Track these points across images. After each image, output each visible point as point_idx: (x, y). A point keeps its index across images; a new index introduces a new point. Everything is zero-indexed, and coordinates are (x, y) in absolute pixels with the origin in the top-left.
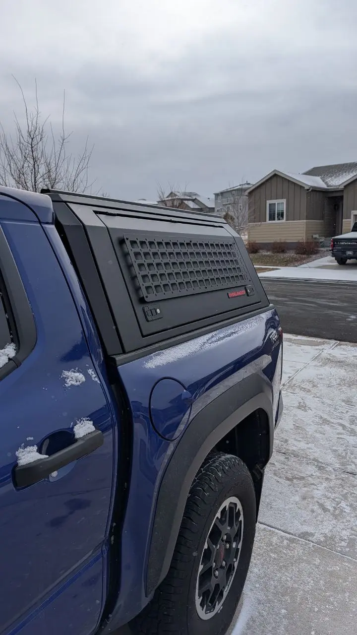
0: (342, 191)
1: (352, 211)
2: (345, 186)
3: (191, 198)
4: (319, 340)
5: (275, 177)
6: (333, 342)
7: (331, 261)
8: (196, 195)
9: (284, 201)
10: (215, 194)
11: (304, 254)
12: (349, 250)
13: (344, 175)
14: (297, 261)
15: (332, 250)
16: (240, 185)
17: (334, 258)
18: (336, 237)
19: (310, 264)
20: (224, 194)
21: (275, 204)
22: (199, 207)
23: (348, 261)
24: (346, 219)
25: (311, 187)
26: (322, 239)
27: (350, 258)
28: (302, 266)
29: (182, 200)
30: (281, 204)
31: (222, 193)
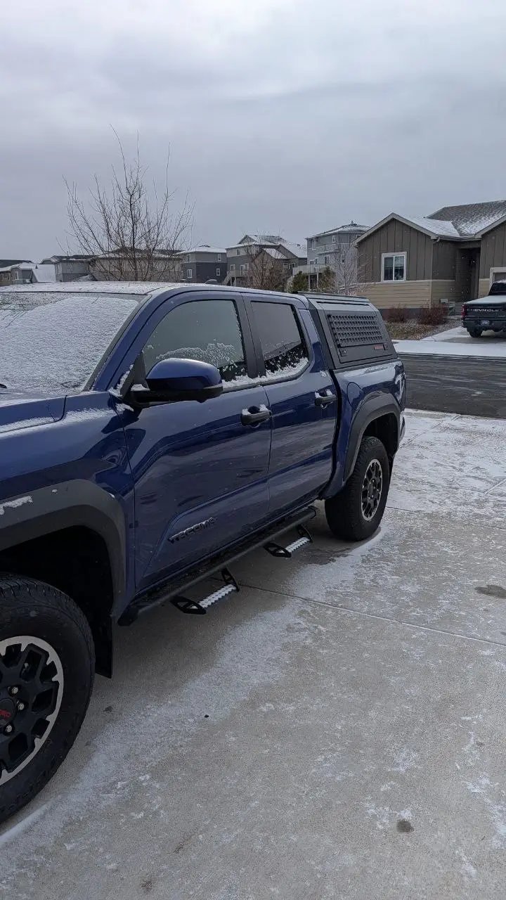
0: (479, 241)
1: (492, 268)
2: (483, 236)
3: (272, 244)
4: (441, 414)
5: (393, 223)
6: (454, 415)
7: (462, 333)
8: (280, 239)
9: (404, 254)
10: (307, 239)
11: (429, 323)
12: (486, 319)
13: (483, 218)
14: (419, 332)
15: (464, 319)
16: (343, 227)
17: (466, 329)
18: (469, 302)
19: (436, 337)
20: (320, 240)
21: (392, 258)
22: (285, 258)
23: (484, 333)
24: (484, 278)
25: (441, 236)
26: (453, 305)
27: (486, 329)
28: (424, 339)
29: (262, 247)
30: (401, 258)
31: (317, 238)
